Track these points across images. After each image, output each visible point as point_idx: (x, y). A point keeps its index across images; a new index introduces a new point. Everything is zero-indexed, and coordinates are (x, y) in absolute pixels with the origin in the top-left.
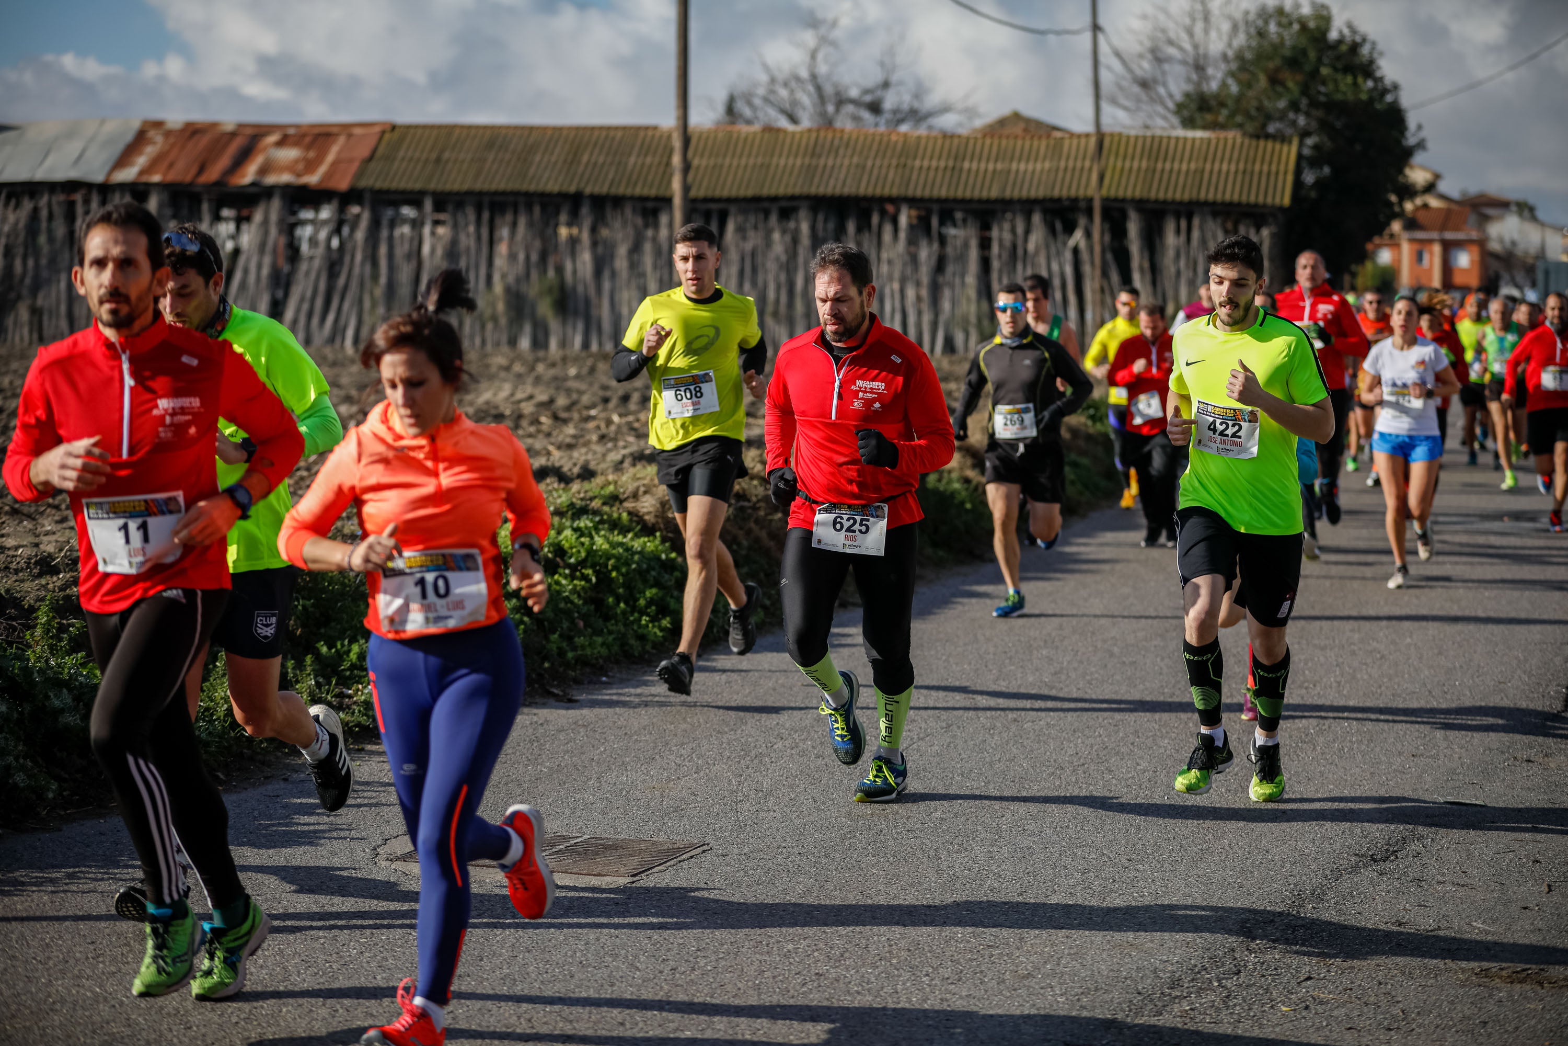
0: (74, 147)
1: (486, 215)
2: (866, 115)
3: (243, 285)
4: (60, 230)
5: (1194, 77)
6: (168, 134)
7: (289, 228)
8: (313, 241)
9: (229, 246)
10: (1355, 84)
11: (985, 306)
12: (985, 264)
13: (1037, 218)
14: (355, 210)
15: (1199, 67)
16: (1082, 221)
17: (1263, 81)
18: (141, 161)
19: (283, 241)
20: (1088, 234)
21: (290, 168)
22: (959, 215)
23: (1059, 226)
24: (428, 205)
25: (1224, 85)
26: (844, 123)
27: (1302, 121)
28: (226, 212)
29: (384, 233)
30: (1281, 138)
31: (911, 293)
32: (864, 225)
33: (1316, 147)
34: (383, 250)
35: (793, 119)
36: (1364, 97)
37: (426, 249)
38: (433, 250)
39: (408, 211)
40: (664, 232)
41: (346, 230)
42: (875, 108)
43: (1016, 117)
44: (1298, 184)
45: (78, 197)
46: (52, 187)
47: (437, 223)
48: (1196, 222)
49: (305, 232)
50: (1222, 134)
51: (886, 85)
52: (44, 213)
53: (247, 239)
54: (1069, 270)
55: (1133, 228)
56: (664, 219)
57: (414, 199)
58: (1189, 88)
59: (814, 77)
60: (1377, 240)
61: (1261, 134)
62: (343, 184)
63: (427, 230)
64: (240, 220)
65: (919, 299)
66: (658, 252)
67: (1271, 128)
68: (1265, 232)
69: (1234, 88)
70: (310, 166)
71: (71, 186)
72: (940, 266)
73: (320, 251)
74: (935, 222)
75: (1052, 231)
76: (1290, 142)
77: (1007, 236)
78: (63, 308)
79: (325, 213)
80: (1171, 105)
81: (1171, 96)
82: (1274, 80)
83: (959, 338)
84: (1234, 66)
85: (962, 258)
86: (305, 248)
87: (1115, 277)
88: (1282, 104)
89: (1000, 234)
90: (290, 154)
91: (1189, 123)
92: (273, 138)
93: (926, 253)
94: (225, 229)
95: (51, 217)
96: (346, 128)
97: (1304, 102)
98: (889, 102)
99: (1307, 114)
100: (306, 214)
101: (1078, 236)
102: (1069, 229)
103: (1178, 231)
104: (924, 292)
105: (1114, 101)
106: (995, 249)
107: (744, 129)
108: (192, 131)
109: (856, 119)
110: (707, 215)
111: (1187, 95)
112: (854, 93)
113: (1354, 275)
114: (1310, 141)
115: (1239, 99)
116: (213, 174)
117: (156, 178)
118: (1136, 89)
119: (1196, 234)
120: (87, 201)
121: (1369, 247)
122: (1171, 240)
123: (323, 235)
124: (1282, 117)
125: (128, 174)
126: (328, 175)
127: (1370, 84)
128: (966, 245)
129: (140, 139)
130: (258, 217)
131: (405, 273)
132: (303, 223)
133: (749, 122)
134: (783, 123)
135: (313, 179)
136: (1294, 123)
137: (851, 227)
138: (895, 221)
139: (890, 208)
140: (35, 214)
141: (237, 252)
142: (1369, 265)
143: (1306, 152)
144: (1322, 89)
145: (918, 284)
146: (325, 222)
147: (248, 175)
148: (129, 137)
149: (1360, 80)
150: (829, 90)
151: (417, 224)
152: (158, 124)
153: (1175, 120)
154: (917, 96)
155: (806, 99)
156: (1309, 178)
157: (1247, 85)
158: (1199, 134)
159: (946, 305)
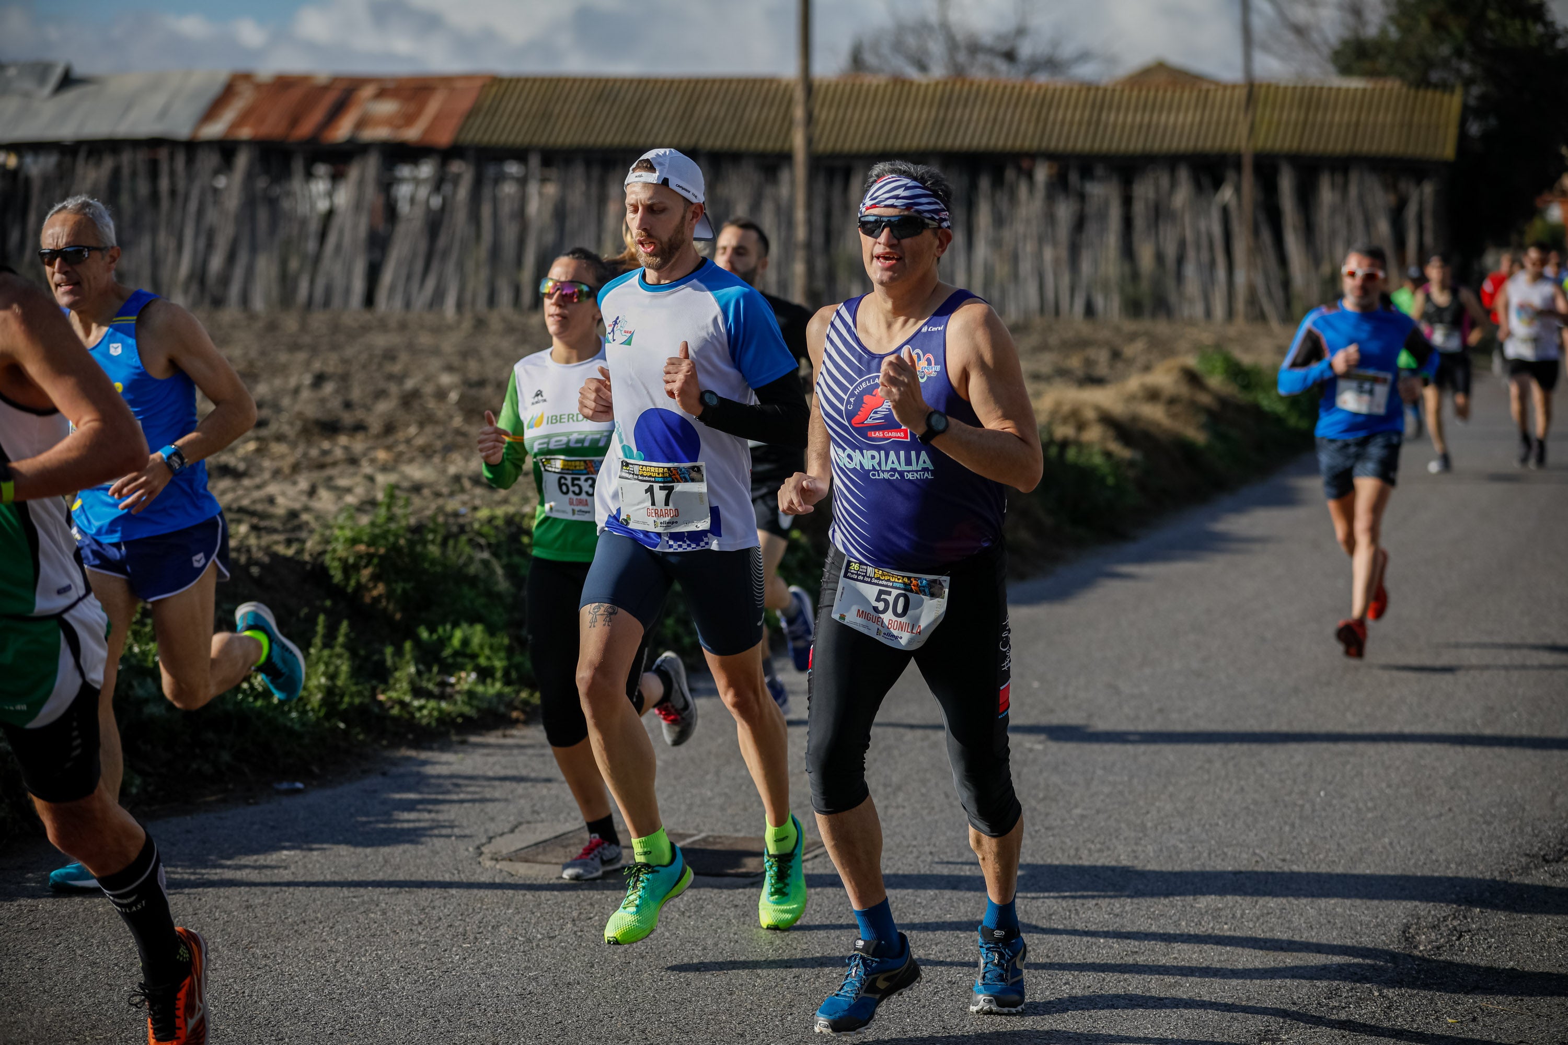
0: (158, 101)
1: (596, 172)
2: (1002, 66)
3: (338, 248)
4: (143, 188)
5: (1350, 20)
6: (259, 87)
7: (387, 185)
8: (412, 200)
9: (323, 205)
10: (1525, 31)
11: (1127, 268)
12: (1128, 223)
13: (1183, 175)
14: (456, 167)
15: (1357, 12)
16: (1231, 175)
17: (1424, 26)
18: (228, 116)
19: (380, 201)
20: (1238, 190)
21: (388, 121)
22: (1099, 171)
23: (1206, 181)
24: (534, 161)
25: (1384, 31)
26: (978, 74)
27: (1466, 68)
28: (322, 169)
29: (487, 192)
30: (1444, 87)
31: (1048, 254)
32: (998, 182)
33: (1482, 98)
34: (486, 211)
35: (923, 67)
36: (1534, 42)
37: (533, 207)
38: (540, 211)
39: (513, 168)
40: (784, 191)
41: (447, 188)
42: (1010, 56)
43: (1160, 67)
44: (1463, 136)
45: (163, 154)
46: (135, 144)
47: (544, 180)
48: (1354, 177)
49: (404, 191)
50: (1380, 84)
51: (1021, 32)
52: (126, 172)
53: (343, 197)
54: (1217, 230)
55: (1286, 184)
56: (785, 176)
57: (520, 154)
58: (1347, 34)
59: (945, 27)
60: (1547, 196)
61: (1423, 83)
62: (444, 138)
63: (533, 189)
64: (336, 177)
65: (1057, 261)
66: (778, 210)
67: (1435, 76)
68: (1428, 189)
69: (1394, 33)
70: (409, 119)
71: (155, 143)
72: (1079, 224)
73: (419, 212)
74: (1074, 178)
75: (1199, 187)
76: (1452, 92)
77: (1151, 195)
78: (146, 272)
79: (426, 170)
80: (1326, 51)
81: (1326, 41)
82: (1438, 25)
83: (1099, 302)
84: (1393, 10)
85: (1103, 216)
86: (404, 208)
87: (1266, 236)
88: (1445, 50)
89: (1144, 191)
90: (387, 107)
91: (1346, 70)
92: (368, 91)
93: (1065, 211)
94: (320, 186)
95: (134, 174)
96: (447, 81)
97: (1468, 49)
98: (1026, 50)
99: (1473, 62)
100: (405, 171)
101: (1227, 194)
102: (1217, 184)
103: (1333, 186)
104: (1064, 253)
105: (1266, 48)
106: (1139, 208)
107: (869, 80)
108: (283, 83)
109: (991, 69)
110: (831, 173)
111: (1345, 43)
112: (987, 40)
113: (1521, 233)
114: (1476, 91)
115: (1399, 46)
116: (306, 128)
117: (245, 133)
118: (1290, 37)
119: (1353, 191)
120: (172, 158)
121: (1539, 202)
122: (1327, 195)
123: (423, 192)
124: (1445, 63)
125: (215, 129)
126: (428, 131)
127: (1539, 29)
128: (1106, 204)
129: (228, 93)
130: (354, 173)
131: (510, 233)
132: (401, 180)
133: (875, 71)
134: (912, 73)
135: (412, 134)
136: (1458, 72)
137: (984, 183)
138: (1030, 176)
139: (1025, 164)
140: (116, 174)
141: (330, 214)
142: (1538, 224)
143: (1472, 102)
144: (1489, 35)
145: (1055, 244)
146: (425, 181)
147: (343, 130)
148: (215, 89)
149: (1530, 24)
150: (960, 37)
151: (523, 182)
152: (247, 77)
153: (1331, 68)
154: (1055, 44)
155: (936, 48)
156: (1474, 129)
157: (1407, 30)
158: (1355, 83)
159: (1086, 267)
